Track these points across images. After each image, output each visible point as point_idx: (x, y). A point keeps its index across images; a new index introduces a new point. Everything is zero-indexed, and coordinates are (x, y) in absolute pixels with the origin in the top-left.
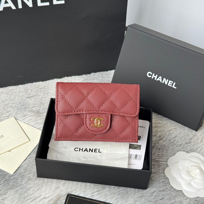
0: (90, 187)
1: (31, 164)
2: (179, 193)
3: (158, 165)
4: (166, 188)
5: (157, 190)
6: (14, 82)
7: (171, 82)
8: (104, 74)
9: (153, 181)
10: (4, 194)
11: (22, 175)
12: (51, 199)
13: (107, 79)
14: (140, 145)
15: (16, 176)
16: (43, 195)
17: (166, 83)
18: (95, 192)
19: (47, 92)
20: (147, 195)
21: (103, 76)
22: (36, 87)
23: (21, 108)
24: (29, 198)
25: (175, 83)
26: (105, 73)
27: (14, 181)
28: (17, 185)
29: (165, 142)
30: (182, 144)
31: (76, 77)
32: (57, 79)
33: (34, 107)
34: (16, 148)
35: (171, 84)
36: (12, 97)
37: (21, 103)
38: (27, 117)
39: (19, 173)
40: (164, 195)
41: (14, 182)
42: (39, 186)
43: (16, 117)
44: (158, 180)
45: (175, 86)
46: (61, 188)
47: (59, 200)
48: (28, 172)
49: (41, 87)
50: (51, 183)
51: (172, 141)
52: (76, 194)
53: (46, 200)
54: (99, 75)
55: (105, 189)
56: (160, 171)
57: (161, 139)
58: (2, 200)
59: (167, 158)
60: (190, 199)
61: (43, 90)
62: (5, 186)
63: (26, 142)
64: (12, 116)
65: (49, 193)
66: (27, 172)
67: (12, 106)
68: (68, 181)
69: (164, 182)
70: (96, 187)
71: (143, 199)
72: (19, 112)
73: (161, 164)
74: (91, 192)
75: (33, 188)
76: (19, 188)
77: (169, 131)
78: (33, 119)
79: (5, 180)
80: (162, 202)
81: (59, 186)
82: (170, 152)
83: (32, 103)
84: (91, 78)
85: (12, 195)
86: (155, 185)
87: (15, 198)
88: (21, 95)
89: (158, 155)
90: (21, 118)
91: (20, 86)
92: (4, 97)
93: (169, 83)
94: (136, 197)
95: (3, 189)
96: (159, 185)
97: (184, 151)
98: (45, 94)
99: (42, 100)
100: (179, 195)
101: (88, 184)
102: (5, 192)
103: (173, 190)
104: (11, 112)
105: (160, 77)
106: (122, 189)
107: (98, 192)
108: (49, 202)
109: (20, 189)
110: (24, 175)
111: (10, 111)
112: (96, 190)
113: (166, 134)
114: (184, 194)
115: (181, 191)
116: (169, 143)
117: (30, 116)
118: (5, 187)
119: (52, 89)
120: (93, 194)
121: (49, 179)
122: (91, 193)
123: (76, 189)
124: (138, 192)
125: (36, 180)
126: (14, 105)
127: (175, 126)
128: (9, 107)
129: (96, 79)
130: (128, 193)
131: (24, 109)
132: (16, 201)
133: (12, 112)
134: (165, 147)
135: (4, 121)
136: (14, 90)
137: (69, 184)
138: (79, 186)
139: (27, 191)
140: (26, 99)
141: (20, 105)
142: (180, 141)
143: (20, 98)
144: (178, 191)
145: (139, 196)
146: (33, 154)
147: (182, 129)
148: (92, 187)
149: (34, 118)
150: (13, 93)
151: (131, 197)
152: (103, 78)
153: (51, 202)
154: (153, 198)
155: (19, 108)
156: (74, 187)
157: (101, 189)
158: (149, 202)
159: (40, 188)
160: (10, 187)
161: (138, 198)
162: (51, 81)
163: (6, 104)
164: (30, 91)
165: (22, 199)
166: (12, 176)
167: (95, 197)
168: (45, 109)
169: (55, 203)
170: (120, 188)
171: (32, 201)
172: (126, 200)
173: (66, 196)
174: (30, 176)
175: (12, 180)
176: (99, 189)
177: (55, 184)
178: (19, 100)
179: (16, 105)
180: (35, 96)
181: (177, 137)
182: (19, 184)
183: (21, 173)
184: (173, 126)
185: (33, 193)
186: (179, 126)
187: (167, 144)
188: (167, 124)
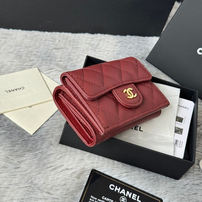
0: (119, 166)
1: (54, 126)
4: (200, 182)
5: (190, 183)
6: (40, 26)
8: (140, 40)
10: (21, 156)
11: (43, 138)
12: (74, 172)
13: (144, 46)
15: (36, 137)
16: (65, 166)
18: (123, 173)
19: (76, 47)
20: (180, 187)
22: (65, 38)
23: (46, 59)
24: (49, 165)
28: (37, 148)
31: (110, 37)
32: (89, 34)
33: (61, 61)
34: (38, 105)
36: (37, 44)
37: (46, 54)
38: (52, 72)
39: (40, 135)
41: (33, 144)
42: (62, 153)
44: (192, 172)
47: (83, 175)
48: (50, 135)
49: (70, 39)
50: (75, 153)
52: (102, 171)
53: (69, 172)
54: (135, 40)
55: (134, 171)
58: (18, 163)
61: (72, 43)
62: (23, 147)
64: (35, 66)
65: (72, 164)
66: (48, 135)
67: (36, 55)
68: (93, 154)
69: (199, 175)
70: (124, 167)
71: (174, 190)
72: (44, 64)
74: (119, 172)
75: (55, 155)
76: (38, 152)
79: (24, 140)
80: (195, 197)
81: (84, 158)
83: (59, 56)
84: (127, 41)
85: (30, 159)
86: (189, 177)
87: (33, 163)
88: (47, 44)
90: (46, 71)
91: (47, 33)
92: (28, 42)
94: (168, 187)
95: (20, 150)
96: (193, 177)
98: (73, 48)
99: (70, 55)
101: (116, 162)
102: (22, 154)
104: (34, 62)
106: (152, 175)
107: (127, 174)
108: (72, 175)
109: (40, 154)
110: (45, 137)
111: (33, 60)
112: (125, 170)
117: (56, 71)
118: (22, 148)
119: (83, 44)
120: (121, 175)
122: (119, 173)
123: (103, 165)
124: (170, 182)
125: (58, 146)
126: (39, 54)
128: (32, 55)
129: (132, 43)
130: (158, 180)
131: (50, 61)
132: (34, 167)
133: (36, 62)
136: (39, 36)
137: (95, 157)
138: (106, 162)
139: (47, 157)
140: (53, 50)
141: (46, 56)
143: (45, 47)
145: (171, 186)
146: (57, 115)
151: (162, 185)
152: (139, 43)
153: (74, 175)
154: (186, 191)
155: (44, 59)
156: (101, 163)
157: (130, 171)
158: (181, 195)
159: (62, 157)
160: (29, 149)
161: (170, 188)
162: (81, 35)
163: (30, 51)
164: (58, 42)
165: (41, 165)
166: (32, 136)
167: (122, 179)
168: (73, 66)
169: (78, 177)
170: (150, 173)
171: (52, 170)
172: (156, 188)
173: (90, 171)
174: (52, 140)
175: (31, 141)
176: (128, 170)
177: (79, 155)
178: (45, 49)
179: (41, 55)
180: (62, 48)
182: (39, 148)
183: (42, 135)
185: (54, 161)
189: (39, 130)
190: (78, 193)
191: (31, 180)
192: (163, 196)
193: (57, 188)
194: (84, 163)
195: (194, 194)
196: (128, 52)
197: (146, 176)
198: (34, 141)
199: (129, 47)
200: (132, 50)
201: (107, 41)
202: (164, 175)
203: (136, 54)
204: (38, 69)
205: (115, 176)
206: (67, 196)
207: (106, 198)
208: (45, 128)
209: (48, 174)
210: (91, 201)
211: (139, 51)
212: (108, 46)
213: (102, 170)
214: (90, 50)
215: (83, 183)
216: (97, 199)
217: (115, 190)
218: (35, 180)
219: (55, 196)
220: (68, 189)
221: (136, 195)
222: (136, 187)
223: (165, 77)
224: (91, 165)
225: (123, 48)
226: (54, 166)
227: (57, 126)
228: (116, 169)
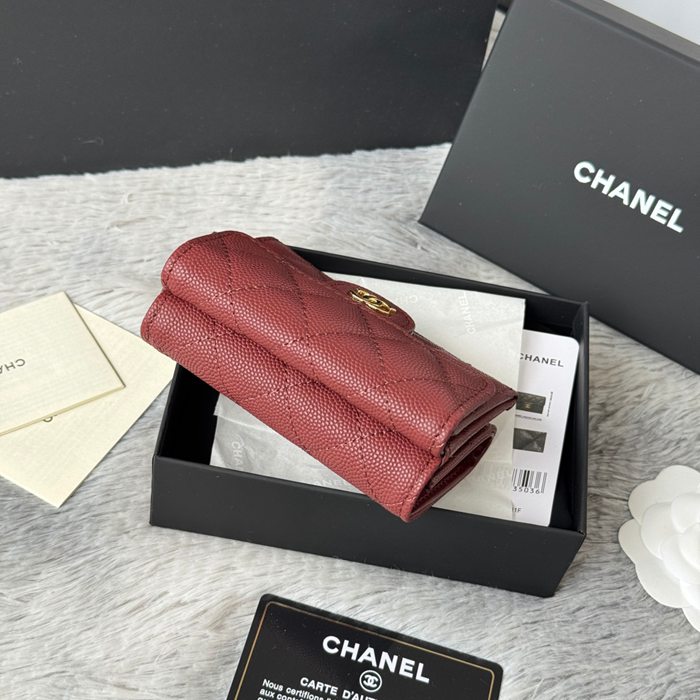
0: (348, 576)
1: (130, 473)
2: (672, 617)
3: (595, 510)
4: (624, 595)
5: (590, 603)
6: (65, 159)
7: (663, 208)
8: (399, 159)
9: (575, 569)
10: (26, 579)
11: (95, 513)
12: (202, 609)
13: (413, 178)
14: (543, 431)
15: (72, 515)
16: (171, 594)
17: (644, 210)
18: (364, 596)
19: (189, 209)
20: (556, 620)
21: (396, 165)
22: (149, 186)
23: (93, 261)
24: (119, 599)
25: (678, 212)
26: (404, 154)
27: (62, 532)
28: (77, 549)
29: (623, 428)
30: (684, 439)
31: (298, 163)
32: (227, 163)
33: (142, 261)
34: (72, 412)
35: (665, 214)
36: (60, 217)
37: (89, 244)
39: (84, 507)
40: (617, 623)
41: (64, 537)
42: (158, 557)
43: (72, 293)
44: (596, 565)
46: (241, 570)
47: (232, 616)
48: (117, 502)
49: (166, 186)
50: (202, 551)
51: (647, 424)
52: (294, 597)
53: (186, 614)
55: (400, 584)
56: (604, 535)
57: (608, 416)
58: (18, 603)
59: (627, 487)
61: (173, 198)
62: (30, 550)
63: (108, 390)
64: (57, 289)
65: (195, 586)
66: (112, 504)
67: (57, 252)
68: (266, 548)
69: (618, 573)
70: (368, 576)
71: (538, 633)
72: (85, 277)
73: (606, 507)
74: (351, 594)
75: (136, 564)
76: (81, 561)
77: (638, 387)
78: (138, 305)
79: (32, 529)
80: (609, 647)
81: (234, 563)
82: (640, 464)
83: (132, 247)
84: (355, 169)
85: (57, 586)
86: (584, 585)
87: (66, 598)
88: (92, 212)
89: (597, 472)
90: (91, 298)
91: (88, 176)
92: (28, 213)
93: (657, 210)
94: (515, 624)
95: (21, 559)
96: (598, 583)
97: (688, 465)
98: (180, 214)
100: (671, 625)
101: (339, 563)
102: (31, 572)
103: (648, 604)
104: (54, 274)
105: (625, 186)
106: (461, 590)
107: (376, 596)
108: (196, 620)
109: (88, 566)
110: (100, 512)
111: (50, 270)
112: (368, 585)
113: (627, 400)
114: (687, 622)
115: (678, 611)
116: (636, 432)
117: (125, 294)
118: (29, 555)
119: (209, 198)
120: (357, 602)
121: (195, 535)
122: (352, 596)
123: (297, 579)
124: (524, 606)
125: (145, 533)
126: (66, 247)
127: (660, 370)
128: (45, 254)
129: (374, 174)
130: (484, 606)
131: (105, 264)
132: (70, 609)
133: (59, 275)
134: (620, 444)
135: (29, 305)
136: (64, 189)
137: (271, 557)
138: (305, 567)
139: (112, 573)
140: (112, 230)
141: (90, 250)
142: (676, 427)
143: (86, 222)
144: (668, 610)
145: (524, 621)
146: (136, 437)
147: (683, 385)
148: (353, 576)
149: (142, 304)
150: (63, 200)
151: (497, 620)
152: (397, 171)
153: (204, 621)
154: (577, 630)
155: (83, 261)
156: (289, 571)
157: (386, 587)
158: (561, 645)
159: (160, 568)
160: (51, 555)
161: (523, 627)
162: (204, 169)
163: (37, 240)
164: (126, 200)
165: (93, 602)
166: (58, 513)
167: (364, 614)
169: (218, 626)
170: (454, 586)
171: (131, 612)
172: (476, 631)
173: (257, 602)
174: (125, 518)
175: (57, 529)
176: (381, 584)
177: (216, 555)
178: (84, 230)
179: (74, 250)
180: (143, 219)
181: (667, 413)
182: (83, 547)
183: (91, 506)
184: (653, 370)
185: (137, 584)
186: (674, 373)
187: (629, 435)
188: (629, 362)
189: (81, 489)
190: (221, 676)
191: (63, 652)
192: (500, 656)
193: (150, 667)
194: (232, 579)
195: (605, 638)
196: (359, 205)
197: (441, 597)
198: (67, 528)
199: (362, 187)
200: (371, 196)
201: (290, 177)
203: (387, 207)
204: (68, 296)
205: (340, 608)
206: (184, 690)
207: (313, 682)
208: (100, 481)
209: (116, 626)
210: (264, 697)
211: (397, 196)
212: (293, 193)
213: (296, 594)
214: (235, 215)
215: (237, 643)
216: (284, 689)
217: (343, 654)
218: (77, 649)
219: (146, 693)
220: (187, 668)
221: (413, 663)
222: (412, 636)
223: (487, 271)
224: (258, 581)
225: (344, 193)
226: (134, 599)
227: (137, 470)
228: (341, 584)
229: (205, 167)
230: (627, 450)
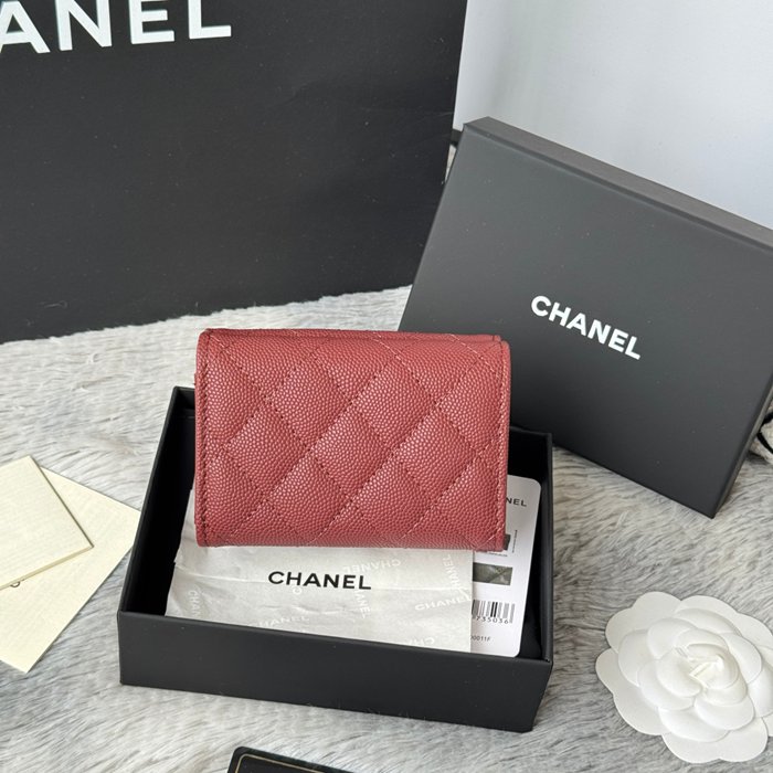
0: (322, 724)
1: (99, 633)
2: (652, 745)
3: (572, 641)
4: (602, 726)
5: (569, 735)
6: (29, 324)
8: (366, 303)
9: (552, 703)
11: (65, 675)
12: (174, 766)
14: (509, 566)
15: (40, 679)
16: (143, 753)
17: (602, 339)
18: (338, 742)
19: (155, 365)
20: (534, 755)
21: (363, 309)
22: (114, 345)
23: (59, 423)
24: (90, 761)
25: (633, 340)
26: (372, 297)
27: (31, 697)
28: (46, 713)
29: (598, 558)
30: (659, 565)
31: (263, 313)
32: (193, 317)
33: (109, 420)
34: (40, 576)
35: (622, 342)
36: (25, 382)
37: (55, 406)
38: (79, 459)
39: (53, 670)
40: (595, 754)
41: (34, 702)
42: (129, 716)
43: (35, 456)
44: (573, 697)
45: (634, 350)
46: (213, 724)
48: (87, 663)
49: (131, 344)
50: (173, 708)
51: (622, 552)
52: (268, 749)
54: (349, 306)
55: (375, 729)
56: (581, 666)
57: (583, 546)
59: (603, 616)
60: (689, 767)
61: (138, 355)
63: (76, 551)
64: (23, 453)
65: (166, 743)
66: (80, 665)
67: (22, 416)
68: (239, 700)
69: (596, 703)
70: (342, 722)
71: (516, 769)
72: (51, 440)
73: (581, 637)
74: (325, 742)
75: (106, 725)
77: (611, 516)
78: (105, 464)
81: (205, 717)
82: (616, 592)
83: (98, 406)
84: (322, 315)
85: (28, 751)
86: (562, 717)
87: (36, 763)
88: (57, 374)
89: (572, 603)
90: (58, 460)
91: (53, 339)
93: (614, 338)
94: (492, 761)
96: (576, 715)
97: (665, 591)
98: (146, 371)
99: (136, 395)
100: (650, 753)
101: (314, 711)
103: (626, 733)
104: (20, 439)
105: (581, 317)
106: (438, 730)
107: (351, 742)
109: (58, 730)
110: (70, 674)
111: (16, 435)
112: (342, 731)
113: (601, 529)
114: (667, 749)
115: (658, 739)
116: (611, 560)
117: (92, 454)
119: (176, 353)
120: (331, 750)
121: (167, 691)
122: (326, 743)
123: (271, 729)
124: (501, 743)
125: (116, 693)
126: (31, 411)
127: (634, 497)
128: (10, 420)
129: (340, 318)
130: (461, 745)
131: (70, 426)
133: (25, 439)
134: (595, 574)
136: (29, 354)
137: (244, 709)
138: (278, 717)
139: (82, 735)
140: (77, 391)
141: (55, 414)
142: (651, 553)
143: (52, 385)
144: (647, 738)
145: (502, 757)
146: (105, 596)
147: (657, 512)
148: (327, 723)
149: (109, 462)
150: (27, 365)
151: (474, 759)
154: (555, 763)
155: (48, 424)
156: (262, 722)
157: (362, 732)
159: (130, 727)
160: (20, 720)
161: (500, 764)
162: (170, 325)
164: (92, 361)
165: (63, 765)
166: (27, 678)
167: (339, 761)
168: (149, 428)
170: (431, 727)
173: (231, 756)
174: (95, 679)
175: (26, 694)
176: (356, 729)
177: (188, 711)
178: (49, 393)
179: (39, 414)
180: (109, 378)
181: (641, 539)
182: (52, 711)
183: (60, 670)
184: (626, 498)
185: (107, 745)
186: (648, 499)
187: (604, 564)
188: (602, 491)
189: (49, 653)
194: (204, 734)
195: (584, 770)
197: (417, 739)
198: (36, 693)
202: (478, 725)
204: (34, 460)
205: (314, 757)
208: (68, 644)
213: (270, 745)
224: (231, 734)
226: (106, 760)
228: (316, 732)
229: (171, 323)
230: (601, 579)
